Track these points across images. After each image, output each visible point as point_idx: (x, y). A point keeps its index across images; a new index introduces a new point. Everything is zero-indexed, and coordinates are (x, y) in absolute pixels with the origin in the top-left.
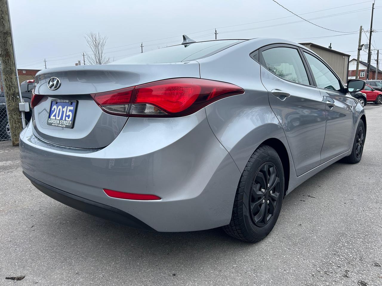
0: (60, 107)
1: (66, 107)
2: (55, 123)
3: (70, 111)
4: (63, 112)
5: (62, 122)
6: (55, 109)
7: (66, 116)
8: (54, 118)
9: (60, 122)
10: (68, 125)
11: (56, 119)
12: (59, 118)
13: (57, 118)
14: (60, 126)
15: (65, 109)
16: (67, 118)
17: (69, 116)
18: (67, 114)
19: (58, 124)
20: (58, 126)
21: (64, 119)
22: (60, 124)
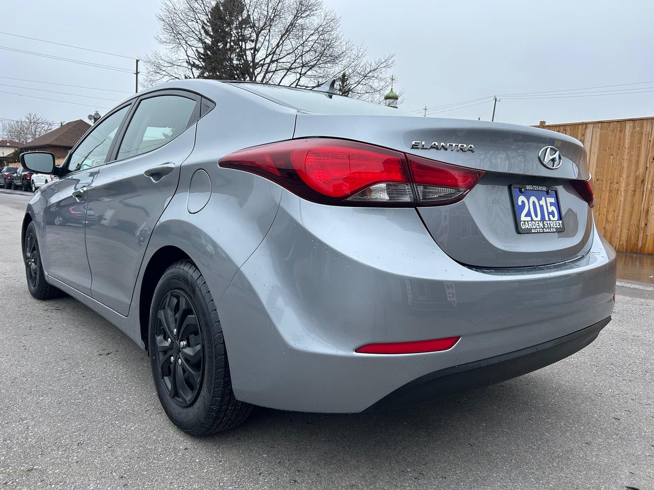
0: (533, 199)
1: (543, 198)
2: (536, 228)
3: (551, 204)
4: (541, 207)
5: (547, 224)
6: (523, 202)
7: (549, 214)
8: (529, 219)
9: (544, 225)
10: (559, 227)
11: (532, 220)
12: (539, 218)
13: (535, 218)
14: (547, 231)
15: (543, 202)
16: (551, 216)
17: (553, 213)
18: (550, 211)
19: (543, 229)
20: (543, 232)
21: (547, 219)
22: (546, 228)
